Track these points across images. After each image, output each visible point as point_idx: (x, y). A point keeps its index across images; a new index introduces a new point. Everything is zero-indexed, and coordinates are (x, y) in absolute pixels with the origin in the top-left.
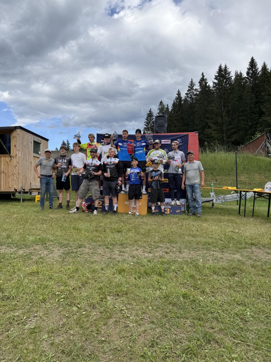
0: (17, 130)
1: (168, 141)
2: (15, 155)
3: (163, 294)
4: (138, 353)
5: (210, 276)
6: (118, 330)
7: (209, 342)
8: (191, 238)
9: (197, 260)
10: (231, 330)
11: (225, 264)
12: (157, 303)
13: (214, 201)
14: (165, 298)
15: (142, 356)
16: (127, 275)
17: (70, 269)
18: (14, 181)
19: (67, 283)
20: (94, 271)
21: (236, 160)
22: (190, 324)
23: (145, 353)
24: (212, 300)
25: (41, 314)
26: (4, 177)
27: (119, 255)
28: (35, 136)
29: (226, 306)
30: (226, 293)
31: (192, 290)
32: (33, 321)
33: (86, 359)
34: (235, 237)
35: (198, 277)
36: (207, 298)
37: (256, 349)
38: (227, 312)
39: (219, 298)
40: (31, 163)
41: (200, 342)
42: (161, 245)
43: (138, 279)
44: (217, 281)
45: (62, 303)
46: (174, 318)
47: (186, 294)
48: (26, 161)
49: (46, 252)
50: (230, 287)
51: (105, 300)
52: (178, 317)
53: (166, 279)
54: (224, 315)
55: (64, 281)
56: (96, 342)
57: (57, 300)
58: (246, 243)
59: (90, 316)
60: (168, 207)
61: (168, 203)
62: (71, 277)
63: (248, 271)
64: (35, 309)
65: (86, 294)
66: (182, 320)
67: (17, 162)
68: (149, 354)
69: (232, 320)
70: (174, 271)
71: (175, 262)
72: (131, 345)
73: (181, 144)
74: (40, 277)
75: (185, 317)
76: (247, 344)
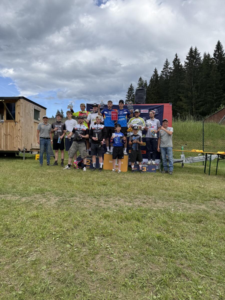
0: (20, 99)
1: (146, 111)
2: (19, 120)
3: (141, 236)
4: (120, 283)
5: (180, 222)
6: (103, 264)
7: (179, 275)
8: (164, 192)
9: (169, 209)
10: (197, 267)
11: (193, 213)
12: (136, 243)
13: (184, 162)
14: (143, 239)
15: (124, 285)
16: (111, 220)
17: (64, 214)
18: (18, 142)
19: (62, 225)
20: (84, 216)
21: (203, 128)
22: (163, 261)
23: (126, 283)
24: (182, 242)
25: (40, 249)
26: (10, 139)
27: (105, 204)
28: (35, 105)
29: (193, 247)
30: (193, 237)
31: (165, 233)
32: (34, 254)
33: (77, 286)
34: (201, 191)
35: (170, 223)
36: (177, 240)
37: (218, 282)
38: (194, 252)
39: (188, 240)
40: (32, 128)
41: (171, 275)
42: (139, 197)
43: (120, 223)
44: (186, 227)
45: (57, 241)
46: (150, 255)
47: (160, 237)
48: (28, 126)
49: (44, 200)
50: (197, 232)
51: (93, 240)
52: (153, 255)
53: (143, 224)
54: (192, 254)
55: (59, 224)
56: (86, 273)
57: (54, 239)
58: (210, 196)
59: (81, 252)
60: (145, 166)
61: (145, 162)
62: (65, 220)
63: (212, 219)
64: (36, 246)
65: (77, 234)
66: (157, 257)
67: (20, 127)
68: (130, 284)
69: (198, 259)
70: (150, 217)
71: (150, 210)
72: (114, 276)
73: (157, 113)
74: (40, 220)
75: (159, 255)
76: (211, 278)
